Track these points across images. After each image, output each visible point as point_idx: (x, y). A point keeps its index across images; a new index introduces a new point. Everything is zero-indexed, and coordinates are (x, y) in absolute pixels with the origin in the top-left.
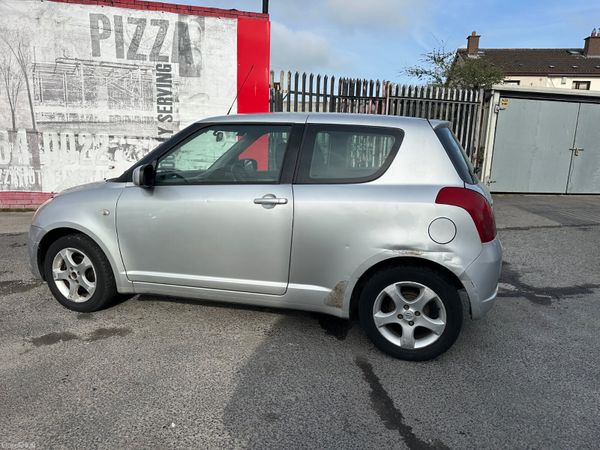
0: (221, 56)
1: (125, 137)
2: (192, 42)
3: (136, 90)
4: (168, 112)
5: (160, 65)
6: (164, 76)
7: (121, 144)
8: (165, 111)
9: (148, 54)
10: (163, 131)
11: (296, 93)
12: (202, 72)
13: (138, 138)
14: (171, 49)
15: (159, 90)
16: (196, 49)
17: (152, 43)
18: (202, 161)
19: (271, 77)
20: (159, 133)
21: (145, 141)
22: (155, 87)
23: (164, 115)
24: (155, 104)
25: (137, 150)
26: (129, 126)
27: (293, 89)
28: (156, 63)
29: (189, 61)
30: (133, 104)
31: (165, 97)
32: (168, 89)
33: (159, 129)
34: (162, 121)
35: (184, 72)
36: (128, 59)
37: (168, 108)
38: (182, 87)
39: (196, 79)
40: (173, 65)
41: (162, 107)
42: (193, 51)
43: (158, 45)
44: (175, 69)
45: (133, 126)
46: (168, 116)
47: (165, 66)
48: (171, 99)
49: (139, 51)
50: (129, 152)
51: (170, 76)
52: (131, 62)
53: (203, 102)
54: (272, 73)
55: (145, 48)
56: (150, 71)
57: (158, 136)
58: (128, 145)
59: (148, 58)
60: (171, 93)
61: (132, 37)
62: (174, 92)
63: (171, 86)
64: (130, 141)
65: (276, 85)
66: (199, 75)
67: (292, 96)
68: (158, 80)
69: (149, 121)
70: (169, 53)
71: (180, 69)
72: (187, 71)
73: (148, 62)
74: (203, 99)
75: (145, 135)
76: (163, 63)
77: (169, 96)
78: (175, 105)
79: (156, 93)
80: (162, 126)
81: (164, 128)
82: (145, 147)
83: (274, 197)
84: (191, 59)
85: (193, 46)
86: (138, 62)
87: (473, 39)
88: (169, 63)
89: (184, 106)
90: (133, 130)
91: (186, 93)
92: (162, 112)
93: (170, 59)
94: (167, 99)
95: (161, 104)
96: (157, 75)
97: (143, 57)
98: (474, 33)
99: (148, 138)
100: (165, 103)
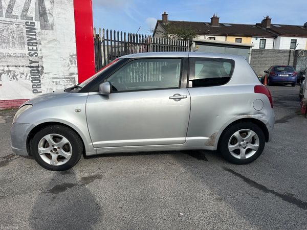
0: (65, 19)
1: (8, 66)
2: (47, 9)
3: (13, 37)
4: (34, 50)
5: (28, 23)
6: (31, 29)
7: (5, 70)
8: (33, 50)
9: (19, 15)
10: (32, 62)
11: (108, 40)
12: (54, 27)
13: (16, 66)
14: (34, 12)
15: (28, 37)
16: (50, 13)
17: (21, 8)
18: (57, 78)
19: (94, 31)
20: (30, 63)
21: (21, 68)
22: (26, 36)
23: (33, 52)
24: (26, 46)
25: (16, 74)
26: (10, 59)
27: (106, 38)
28: (25, 21)
29: (46, 21)
30: (11, 45)
31: (32, 41)
32: (34, 37)
33: (30, 60)
34: (31, 56)
35: (44, 27)
36: (6, 17)
37: (35, 48)
38: (43, 36)
39: (51, 31)
40: (36, 23)
41: (31, 48)
42: (48, 15)
43: (26, 10)
44: (38, 25)
45: (13, 59)
46: (35, 53)
47: (31, 23)
48: (36, 43)
49: (13, 13)
50: (12, 75)
51: (35, 29)
52: (8, 19)
53: (56, 44)
54: (95, 29)
55: (17, 11)
56: (21, 26)
57: (29, 65)
58: (10, 71)
59: (20, 17)
60: (36, 39)
61: (8, 4)
62: (38, 38)
63: (35, 35)
64: (11, 69)
65: (97, 35)
66: (52, 29)
67: (106, 41)
68: (27, 31)
69: (23, 56)
70: (33, 15)
71: (41, 25)
72: (45, 26)
73: (19, 20)
74: (56, 43)
75: (21, 64)
76: (29, 21)
77: (35, 41)
78: (39, 47)
79: (26, 39)
80: (32, 59)
81: (33, 60)
82: (21, 72)
83: (180, 95)
84: (47, 19)
85: (47, 12)
86: (13, 20)
87: (165, 16)
88: (34, 21)
89: (45, 47)
90: (12, 61)
91: (45, 39)
92: (31, 50)
93: (34, 19)
94: (34, 43)
95: (30, 45)
96: (26, 28)
97: (17, 17)
98: (165, 12)
99: (23, 66)
100: (32, 45)
